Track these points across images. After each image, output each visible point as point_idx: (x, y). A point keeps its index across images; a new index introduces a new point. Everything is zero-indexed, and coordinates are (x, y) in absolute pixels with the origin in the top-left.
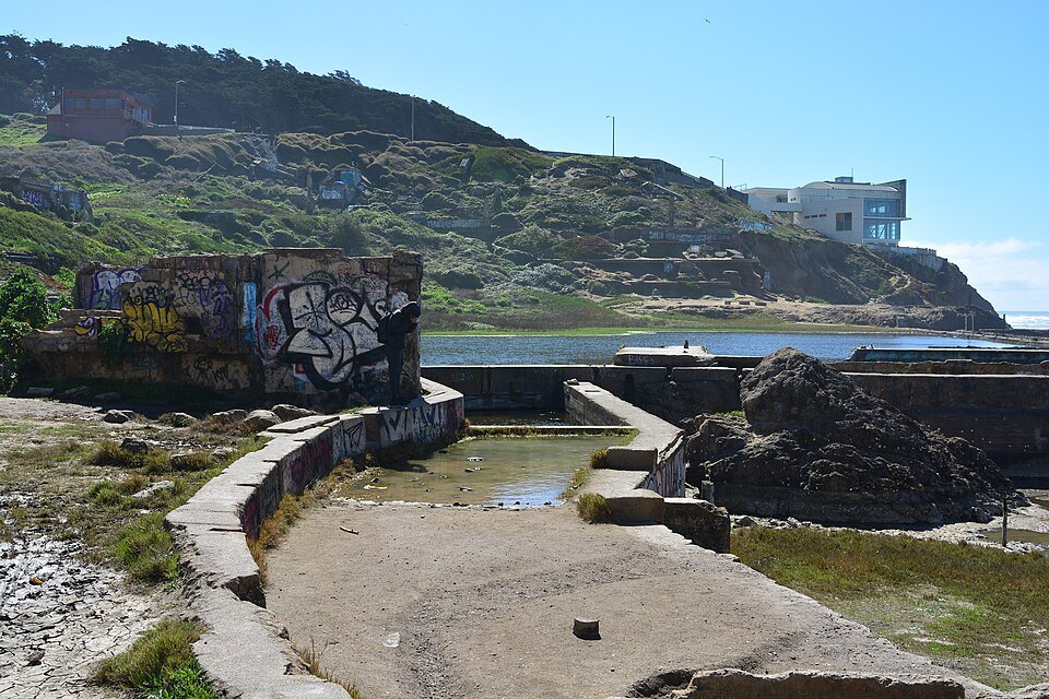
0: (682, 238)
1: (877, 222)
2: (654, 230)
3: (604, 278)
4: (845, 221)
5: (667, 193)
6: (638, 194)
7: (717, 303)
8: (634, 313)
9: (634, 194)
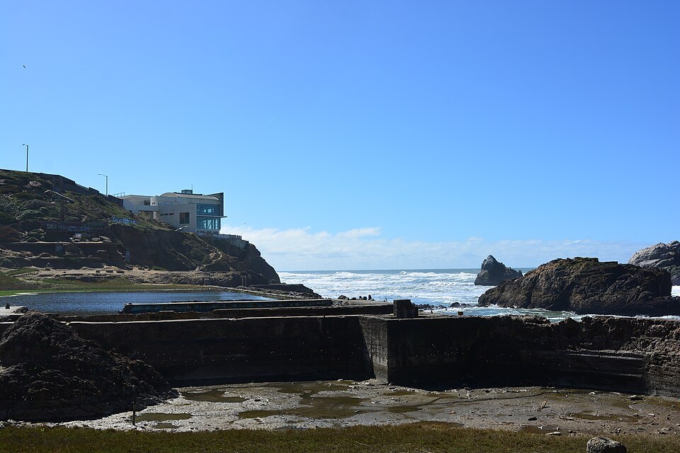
0: (70, 229)
1: (207, 219)
2: (50, 223)
3: (11, 256)
4: (185, 218)
5: (62, 198)
6: (41, 199)
7: (90, 272)
8: (31, 279)
9: (38, 198)
